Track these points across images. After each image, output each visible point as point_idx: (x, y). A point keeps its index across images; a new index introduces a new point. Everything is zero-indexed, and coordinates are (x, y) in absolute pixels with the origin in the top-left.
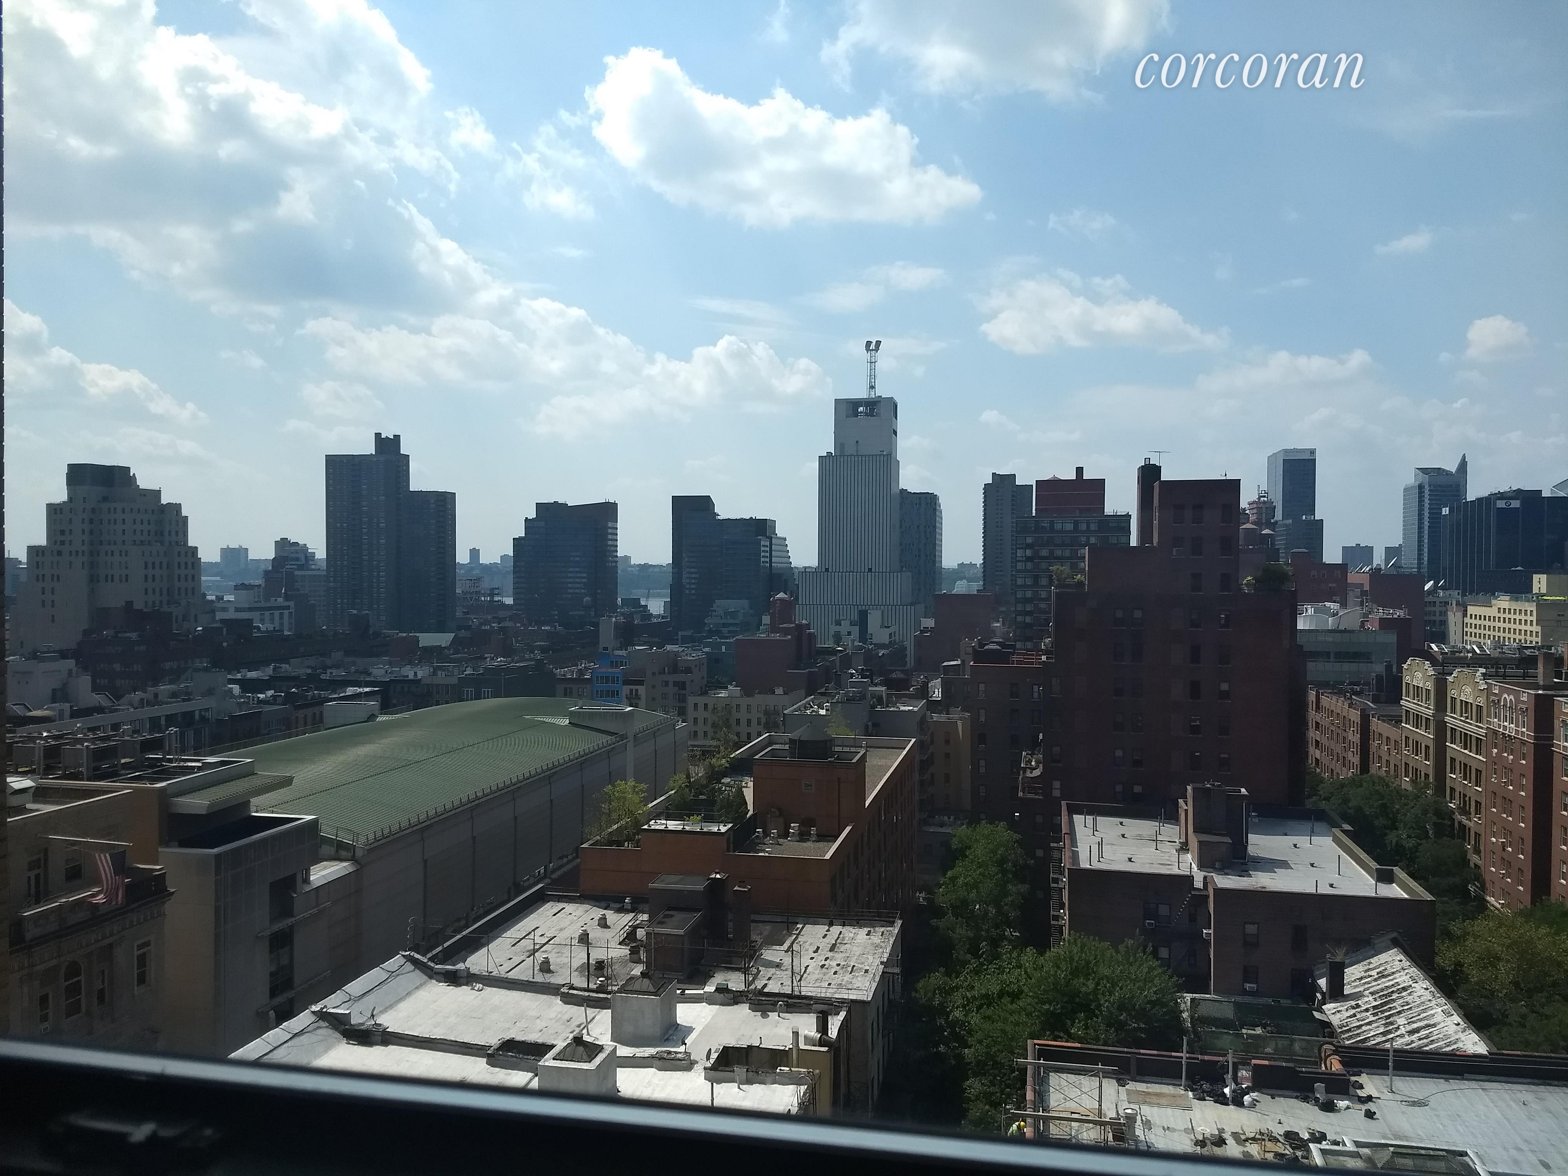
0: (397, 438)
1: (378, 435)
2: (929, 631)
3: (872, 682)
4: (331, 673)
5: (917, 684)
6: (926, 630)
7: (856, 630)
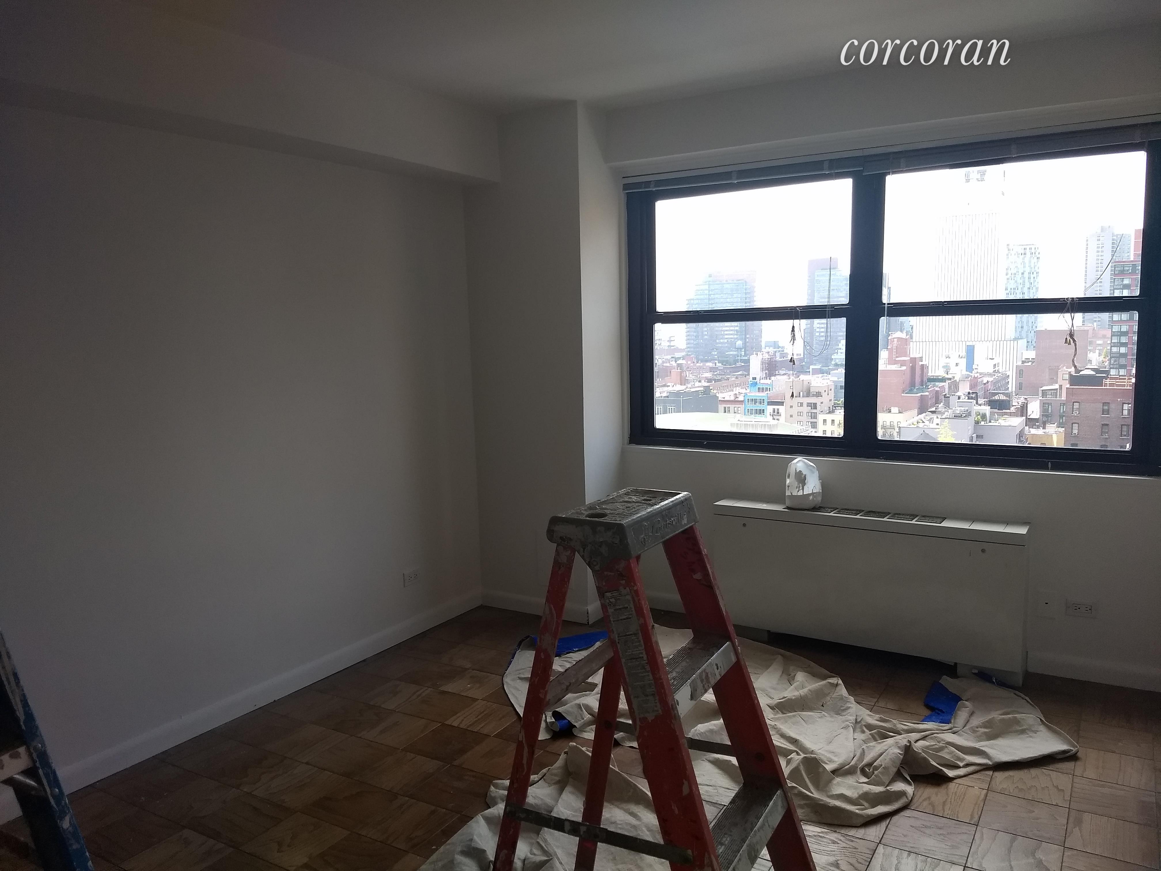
2: (1030, 361)
3: (977, 403)
5: (1017, 404)
6: (1027, 360)
7: (963, 362)
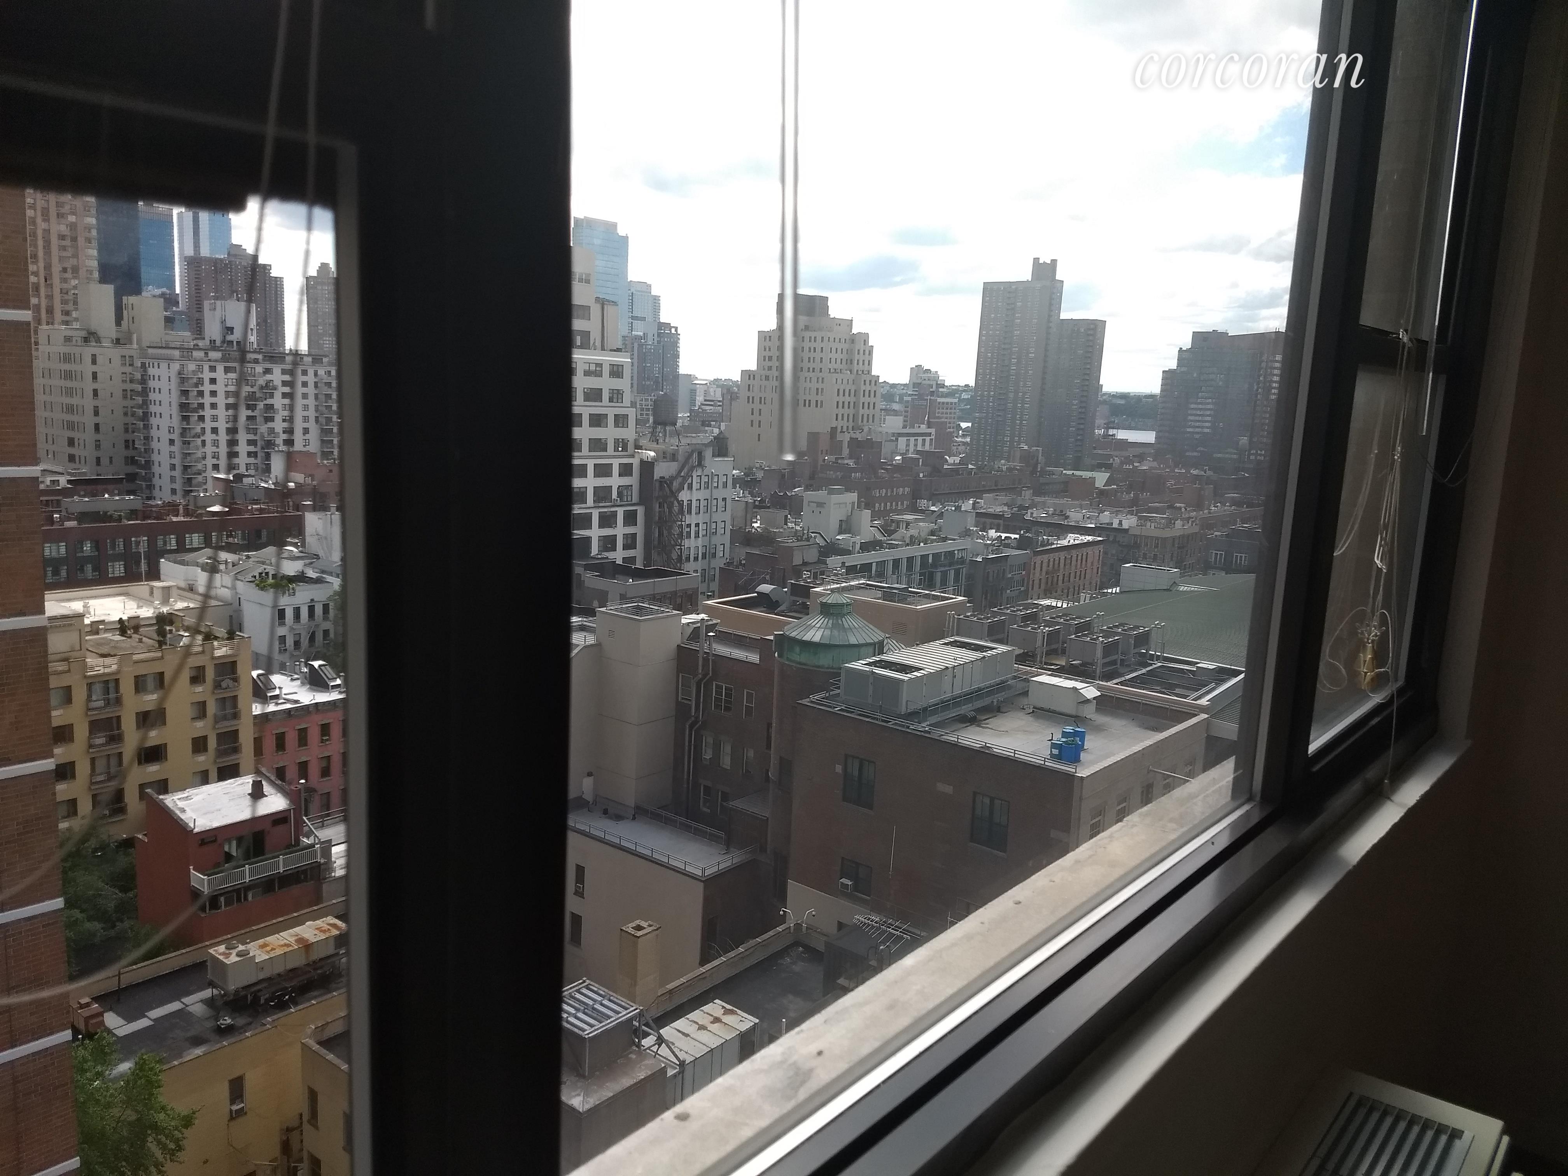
0: (1054, 262)
1: (1036, 260)
4: (1032, 513)
